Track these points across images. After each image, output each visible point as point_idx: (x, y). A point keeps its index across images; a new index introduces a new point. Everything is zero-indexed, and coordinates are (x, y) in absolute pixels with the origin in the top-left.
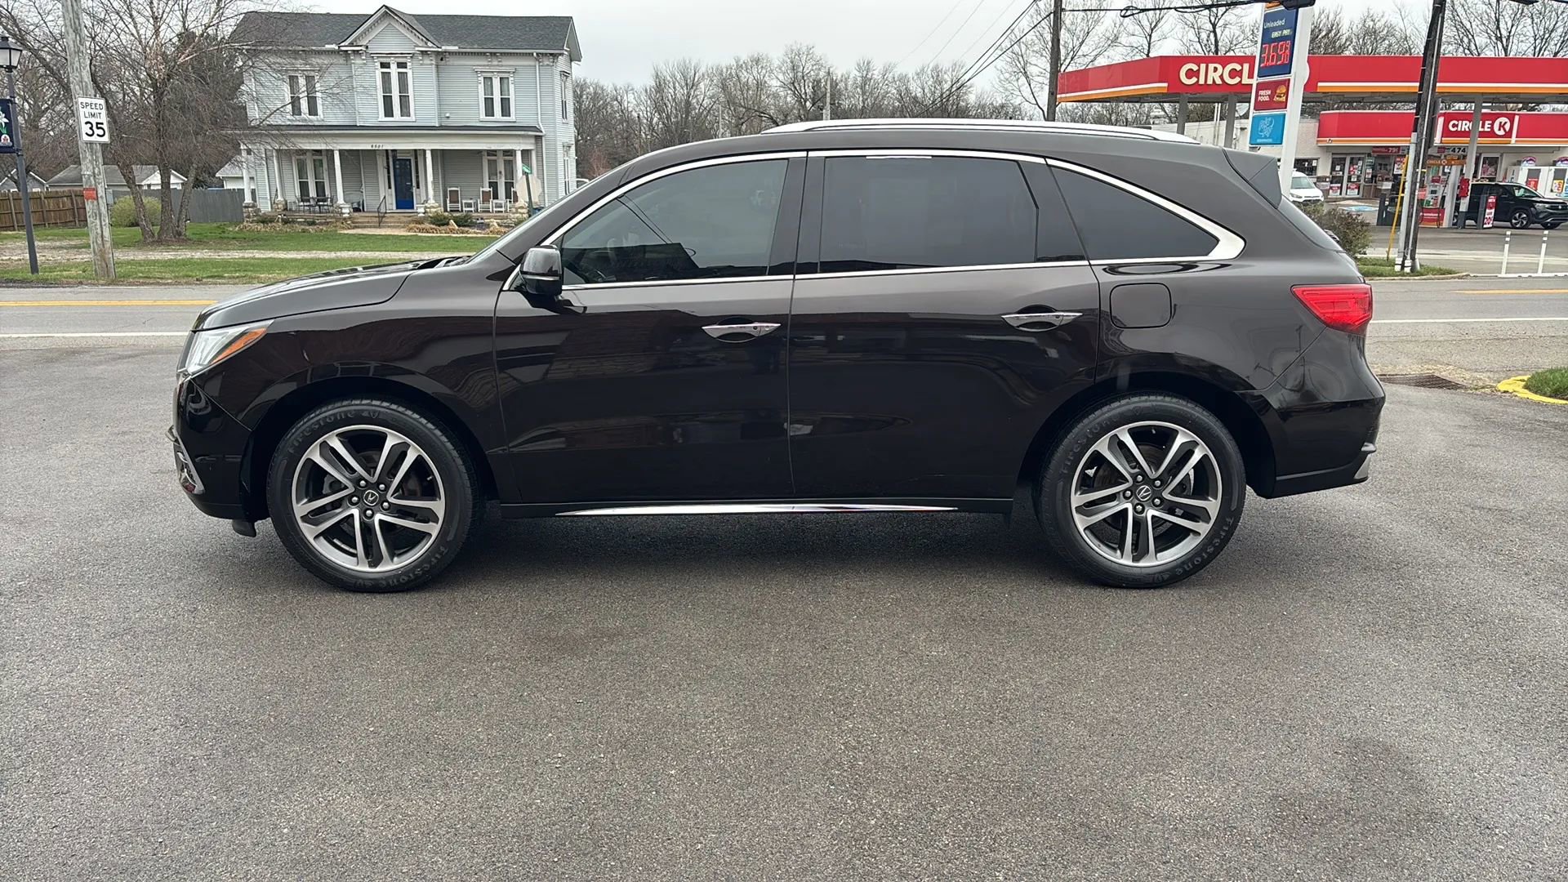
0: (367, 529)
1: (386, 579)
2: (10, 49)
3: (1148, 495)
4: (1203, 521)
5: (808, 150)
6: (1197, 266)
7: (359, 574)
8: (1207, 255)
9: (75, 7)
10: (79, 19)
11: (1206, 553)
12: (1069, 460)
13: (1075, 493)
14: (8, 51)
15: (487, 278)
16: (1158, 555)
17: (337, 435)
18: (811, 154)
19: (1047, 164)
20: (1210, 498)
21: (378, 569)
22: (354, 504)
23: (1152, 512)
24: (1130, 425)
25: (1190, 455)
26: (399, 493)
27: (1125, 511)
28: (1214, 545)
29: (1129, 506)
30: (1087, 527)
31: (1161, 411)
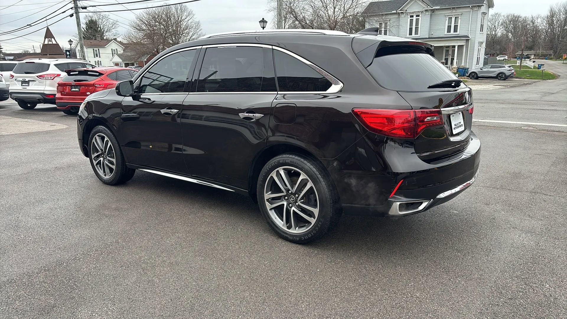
0: (104, 164)
1: (107, 180)
3: (294, 200)
4: (312, 218)
5: (202, 45)
7: (103, 178)
9: (280, 8)
11: (313, 233)
12: (262, 178)
13: (266, 193)
14: (263, 23)
16: (296, 229)
17: (97, 136)
18: (204, 47)
19: (272, 48)
20: (316, 208)
21: (106, 177)
22: (102, 157)
23: (293, 208)
24: (283, 167)
25: (305, 185)
26: (110, 155)
27: (284, 205)
28: (316, 230)
29: (285, 203)
30: (271, 209)
31: (293, 163)
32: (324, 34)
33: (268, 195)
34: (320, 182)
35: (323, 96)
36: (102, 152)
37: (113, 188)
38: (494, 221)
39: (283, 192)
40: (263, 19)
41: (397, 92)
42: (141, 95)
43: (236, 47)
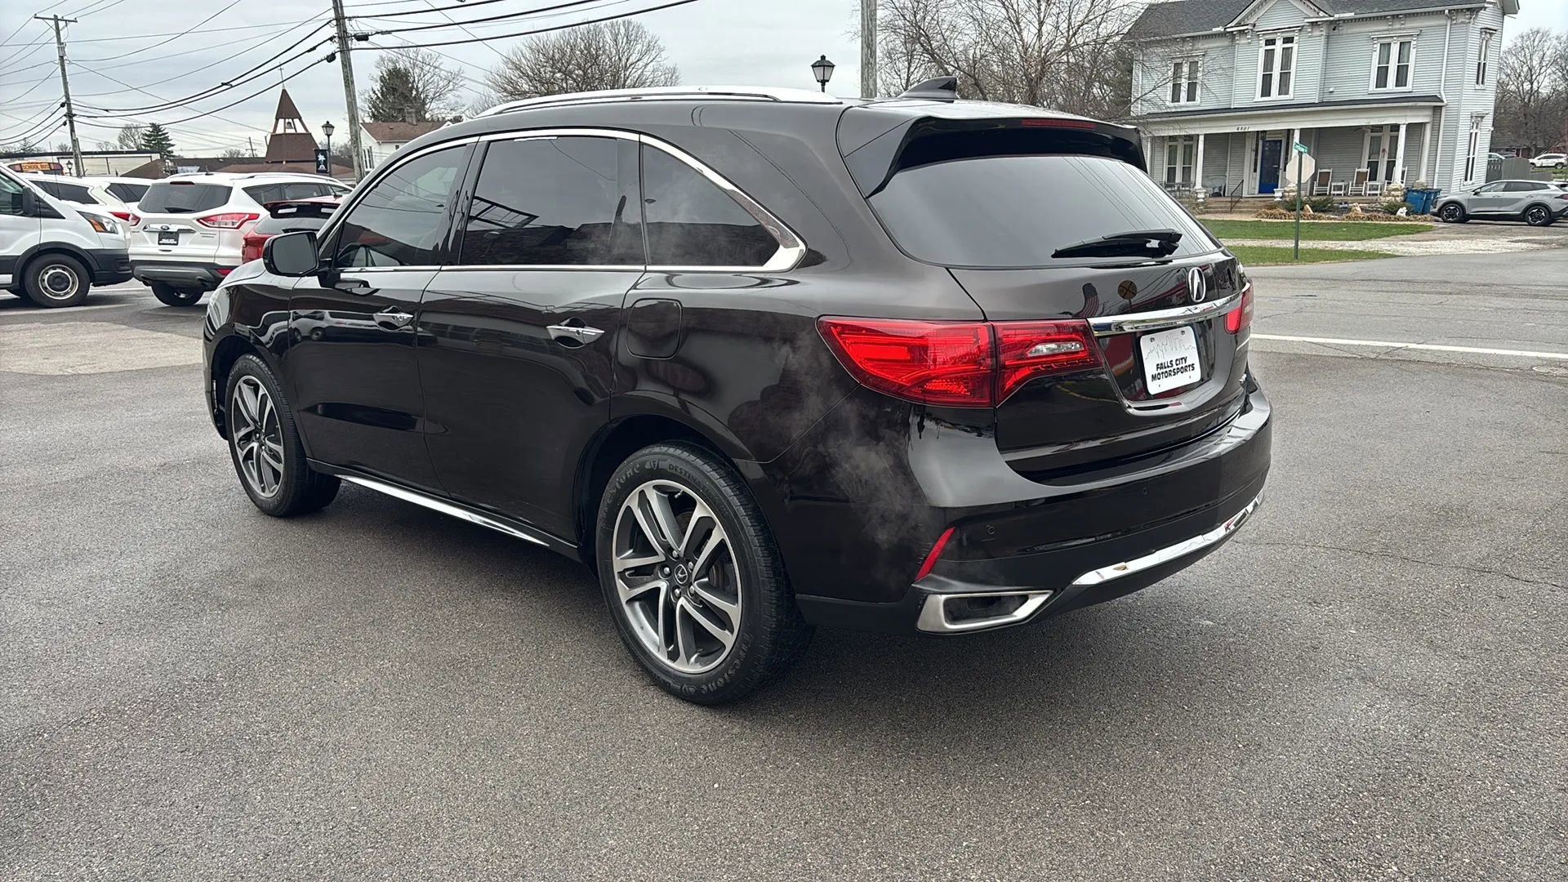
1: (267, 503)
2: (824, 66)
3: (683, 578)
4: (727, 632)
5: (480, 135)
7: (259, 496)
9: (870, 26)
10: (871, 35)
11: (729, 675)
12: (605, 511)
13: (616, 555)
14: (822, 68)
16: (690, 660)
17: (243, 381)
18: (481, 139)
19: (640, 141)
20: (734, 603)
21: (264, 495)
22: (256, 439)
23: (682, 601)
24: (654, 481)
25: (708, 534)
26: (271, 435)
27: (658, 589)
28: (734, 668)
29: (663, 585)
30: (630, 601)
31: (676, 470)
32: (775, 100)
33: (623, 561)
34: (742, 528)
35: (759, 281)
36: (256, 427)
37: (280, 524)
38: (1312, 654)
39: (655, 553)
40: (823, 57)
41: (947, 269)
42: (342, 271)
43: (556, 138)
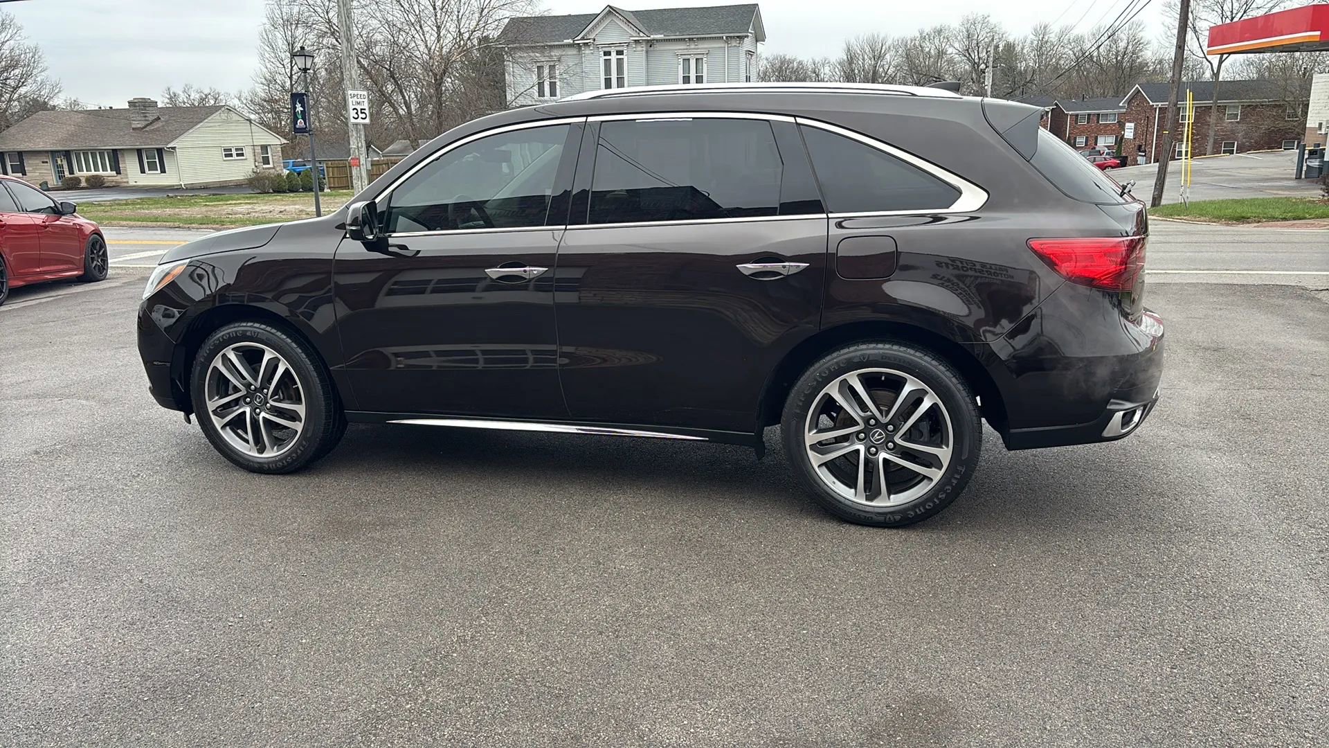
0: (255, 423)
1: (268, 463)
2: (305, 56)
3: (881, 439)
4: (936, 468)
5: (587, 116)
6: (946, 219)
7: (251, 458)
8: (948, 208)
11: (938, 499)
12: (801, 401)
13: (809, 431)
15: (336, 227)
16: (892, 496)
17: (233, 349)
18: (590, 119)
19: (796, 123)
20: (944, 446)
21: (263, 456)
22: (247, 403)
23: (883, 455)
24: (860, 370)
25: (919, 401)
26: (277, 397)
27: (858, 451)
28: (945, 492)
29: (862, 448)
30: (822, 466)
31: (887, 359)
32: (913, 95)
33: (814, 437)
36: (252, 392)
39: (856, 424)
41: (1096, 205)
